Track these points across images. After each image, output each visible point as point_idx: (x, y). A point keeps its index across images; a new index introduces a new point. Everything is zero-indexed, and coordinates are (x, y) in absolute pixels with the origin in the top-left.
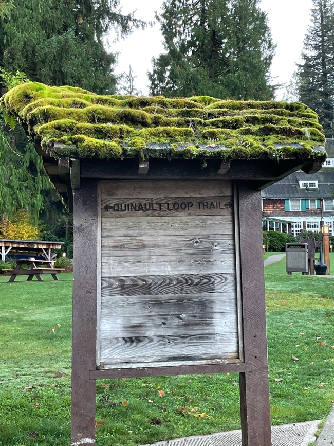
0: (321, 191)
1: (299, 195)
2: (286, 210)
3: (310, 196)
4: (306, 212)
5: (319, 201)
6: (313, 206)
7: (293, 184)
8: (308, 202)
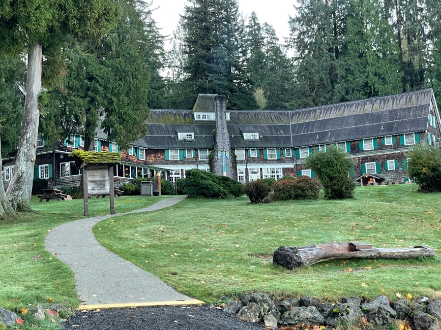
0: (197, 142)
1: (177, 146)
2: (166, 159)
3: (187, 146)
4: (183, 161)
5: (195, 151)
6: (190, 155)
7: (173, 136)
8: (185, 152)
